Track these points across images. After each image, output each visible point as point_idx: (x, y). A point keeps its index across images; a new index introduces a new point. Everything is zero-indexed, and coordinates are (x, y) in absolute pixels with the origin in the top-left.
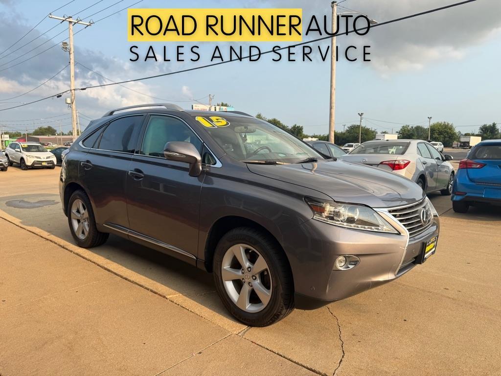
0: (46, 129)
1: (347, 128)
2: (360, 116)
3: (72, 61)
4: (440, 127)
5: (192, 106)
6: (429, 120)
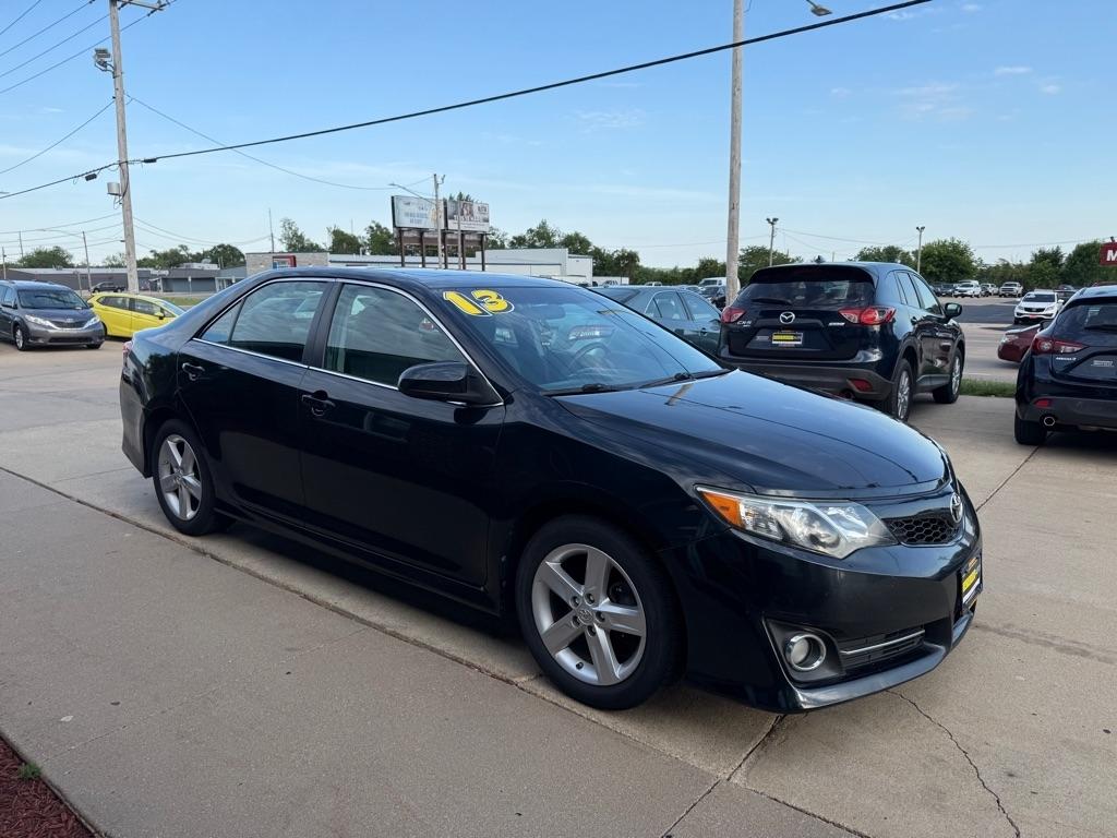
0: (50, 254)
2: (770, 226)
4: (942, 250)
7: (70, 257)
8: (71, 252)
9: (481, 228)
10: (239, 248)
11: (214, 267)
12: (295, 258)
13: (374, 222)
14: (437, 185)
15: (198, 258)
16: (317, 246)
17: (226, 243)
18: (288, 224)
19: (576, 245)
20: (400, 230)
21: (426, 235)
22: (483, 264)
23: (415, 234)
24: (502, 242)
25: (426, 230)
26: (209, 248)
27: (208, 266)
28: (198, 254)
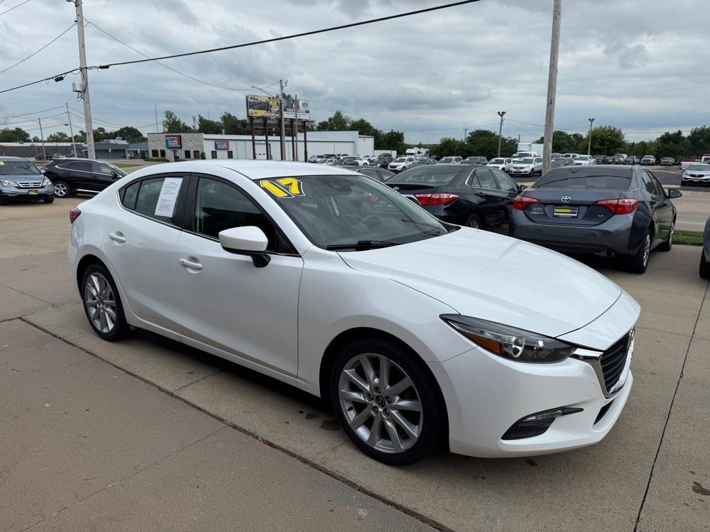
0: (14, 132)
1: (470, 136)
2: (500, 116)
3: (80, 19)
4: (603, 134)
5: (247, 97)
6: (590, 122)
7: (28, 135)
8: (27, 132)
9: (304, 117)
10: (139, 130)
11: (125, 142)
12: (180, 136)
13: (226, 113)
14: (282, 87)
15: (113, 136)
16: (190, 128)
17: (129, 126)
18: (169, 114)
19: (363, 128)
20: (251, 118)
21: (268, 122)
22: (305, 141)
23: (260, 121)
24: (312, 127)
25: (269, 118)
26: (119, 129)
27: (120, 142)
28: (111, 133)
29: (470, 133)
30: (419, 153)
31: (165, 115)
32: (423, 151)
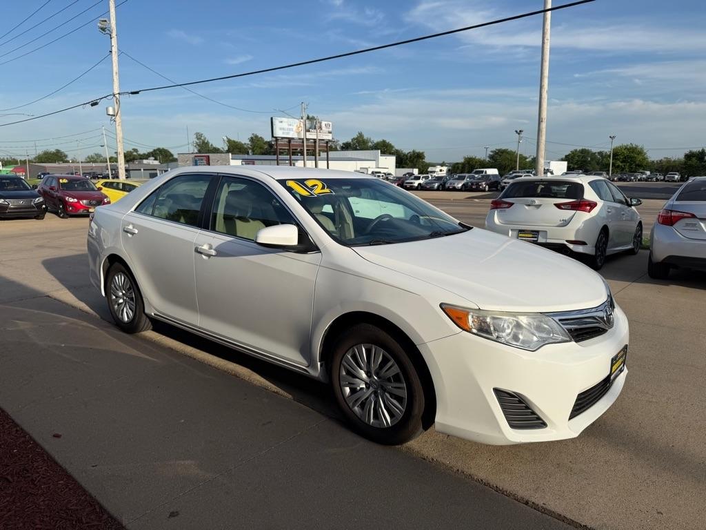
0: (54, 154)
2: (517, 135)
3: (114, 49)
4: (625, 151)
5: (272, 119)
6: (611, 140)
7: (66, 156)
8: (66, 153)
9: (327, 137)
10: (172, 151)
11: (157, 162)
12: (208, 156)
13: (253, 134)
15: (147, 156)
16: (218, 149)
17: (161, 147)
18: (199, 136)
19: (385, 147)
20: (276, 137)
21: (292, 143)
22: (327, 161)
23: (286, 142)
24: (336, 146)
25: (293, 138)
26: (151, 150)
28: (144, 154)
29: (492, 151)
30: (441, 171)
31: (195, 136)
32: (445, 169)
